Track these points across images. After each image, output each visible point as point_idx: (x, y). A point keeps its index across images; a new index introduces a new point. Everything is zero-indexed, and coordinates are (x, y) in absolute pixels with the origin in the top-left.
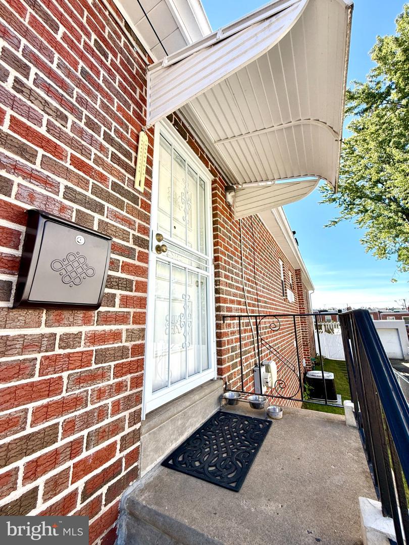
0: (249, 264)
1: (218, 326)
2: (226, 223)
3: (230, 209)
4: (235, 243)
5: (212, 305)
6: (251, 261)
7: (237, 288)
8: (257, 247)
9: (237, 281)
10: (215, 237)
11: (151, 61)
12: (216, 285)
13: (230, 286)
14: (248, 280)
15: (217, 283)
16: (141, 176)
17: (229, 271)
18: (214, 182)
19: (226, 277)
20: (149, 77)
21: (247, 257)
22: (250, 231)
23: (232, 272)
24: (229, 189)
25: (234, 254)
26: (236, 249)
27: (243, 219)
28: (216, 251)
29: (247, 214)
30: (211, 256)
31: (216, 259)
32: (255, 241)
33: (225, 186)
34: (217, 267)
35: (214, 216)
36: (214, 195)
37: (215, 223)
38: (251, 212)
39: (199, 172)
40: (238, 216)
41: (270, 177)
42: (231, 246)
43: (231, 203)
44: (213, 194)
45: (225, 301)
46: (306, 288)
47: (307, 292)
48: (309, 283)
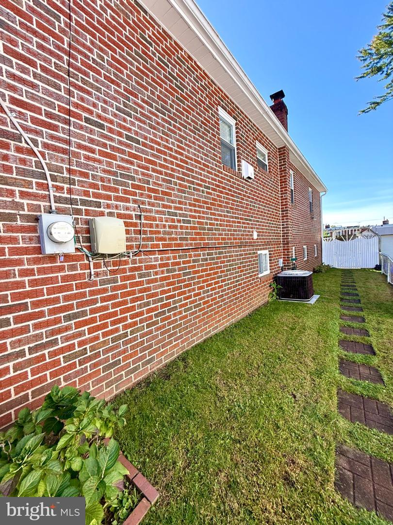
46: (311, 186)
47: (316, 194)
48: (314, 176)
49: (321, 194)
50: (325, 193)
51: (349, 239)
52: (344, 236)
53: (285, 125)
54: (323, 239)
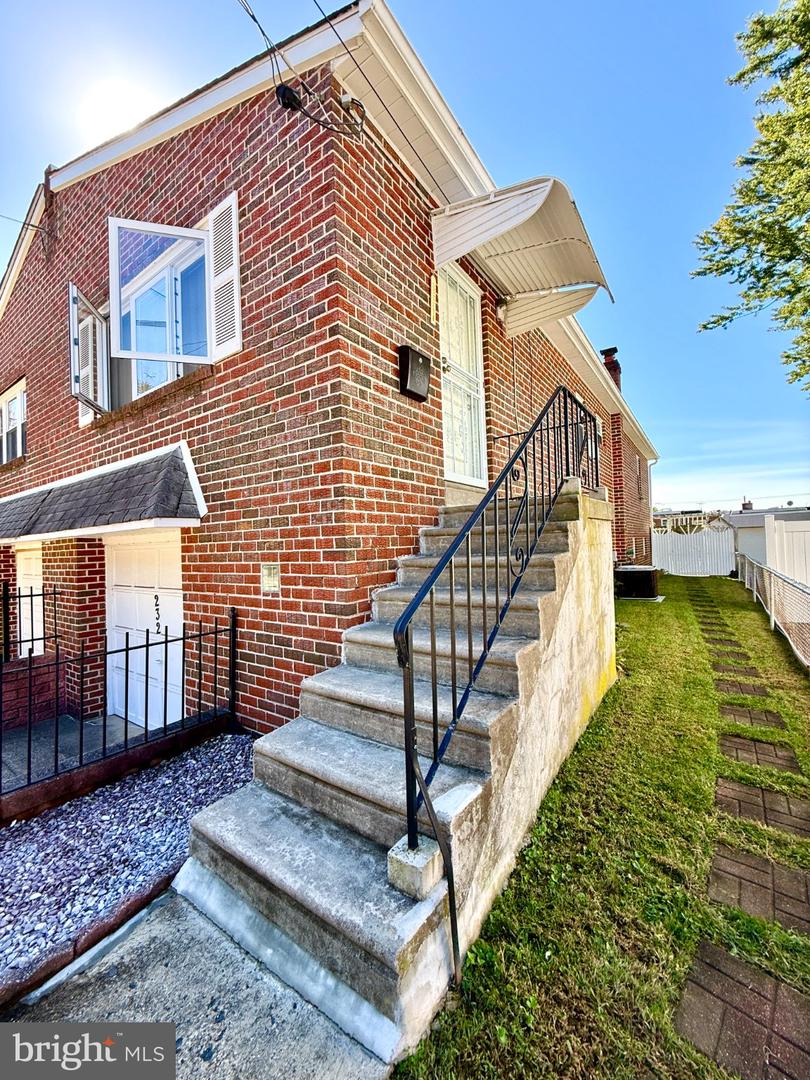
0: (524, 393)
1: (489, 447)
2: (496, 343)
3: (501, 326)
4: (506, 366)
5: (483, 427)
6: (526, 388)
7: (508, 415)
8: (536, 372)
9: (507, 408)
10: (486, 359)
11: (436, 206)
12: (487, 408)
13: (500, 411)
14: (522, 411)
15: (487, 406)
16: (433, 312)
17: (500, 396)
18: (483, 298)
19: (497, 401)
20: (434, 221)
21: (521, 384)
22: (526, 351)
23: (503, 398)
24: (500, 302)
25: (506, 379)
26: (508, 373)
27: (518, 337)
28: (486, 374)
29: (522, 330)
30: (481, 380)
31: (487, 382)
32: (533, 364)
33: (495, 299)
34: (487, 390)
35: (484, 336)
36: (484, 313)
37: (485, 344)
38: (531, 327)
39: (469, 290)
40: (510, 334)
41: (547, 286)
42: (502, 369)
43: (502, 319)
44: (482, 312)
45: (496, 424)
46: (639, 453)
47: (643, 461)
48: (644, 442)
49: (650, 462)
50: (654, 461)
51: (691, 532)
52: (685, 527)
53: (617, 382)
54: (653, 529)
